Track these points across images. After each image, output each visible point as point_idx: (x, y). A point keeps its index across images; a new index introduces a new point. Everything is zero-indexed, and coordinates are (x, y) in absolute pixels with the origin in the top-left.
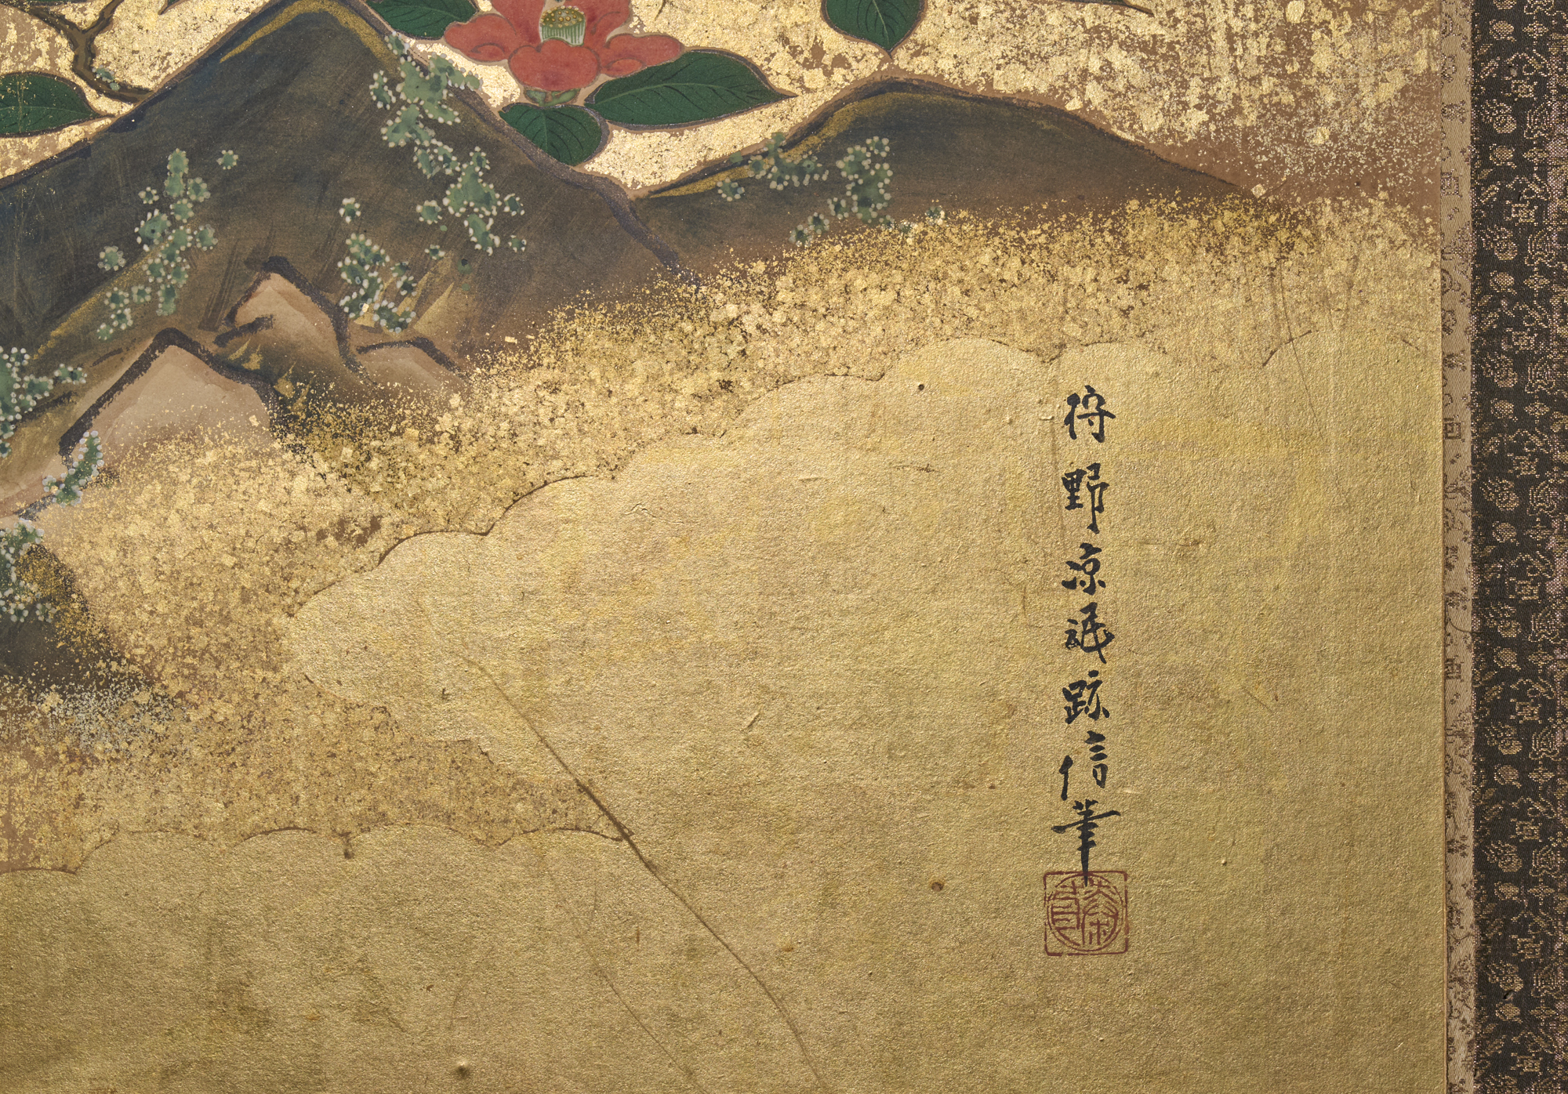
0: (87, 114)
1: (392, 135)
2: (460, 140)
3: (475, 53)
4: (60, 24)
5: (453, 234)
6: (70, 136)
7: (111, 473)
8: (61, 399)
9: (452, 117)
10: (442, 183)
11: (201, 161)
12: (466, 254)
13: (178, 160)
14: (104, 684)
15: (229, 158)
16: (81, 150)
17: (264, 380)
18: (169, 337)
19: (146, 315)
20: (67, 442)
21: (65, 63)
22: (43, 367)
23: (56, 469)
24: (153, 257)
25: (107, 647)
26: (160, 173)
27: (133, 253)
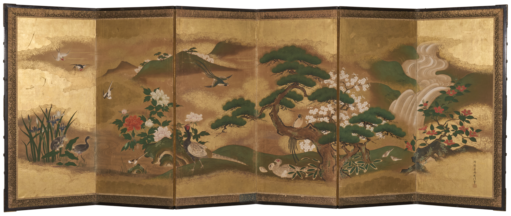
0: (426, 145)
1: (441, 147)
2: (444, 147)
3: (445, 143)
4: (425, 141)
5: (444, 152)
6: (425, 146)
7: (428, 163)
8: (425, 159)
9: (444, 146)
10: (443, 149)
11: (432, 148)
12: (445, 153)
13: (431, 148)
14: (427, 172)
15: (433, 148)
16: (426, 147)
17: (435, 158)
18: (430, 156)
19: (429, 155)
20: (425, 161)
21: (425, 143)
22: (424, 157)
23: (425, 162)
24: (430, 152)
25: (427, 171)
26: (430, 148)
27: (429, 152)
